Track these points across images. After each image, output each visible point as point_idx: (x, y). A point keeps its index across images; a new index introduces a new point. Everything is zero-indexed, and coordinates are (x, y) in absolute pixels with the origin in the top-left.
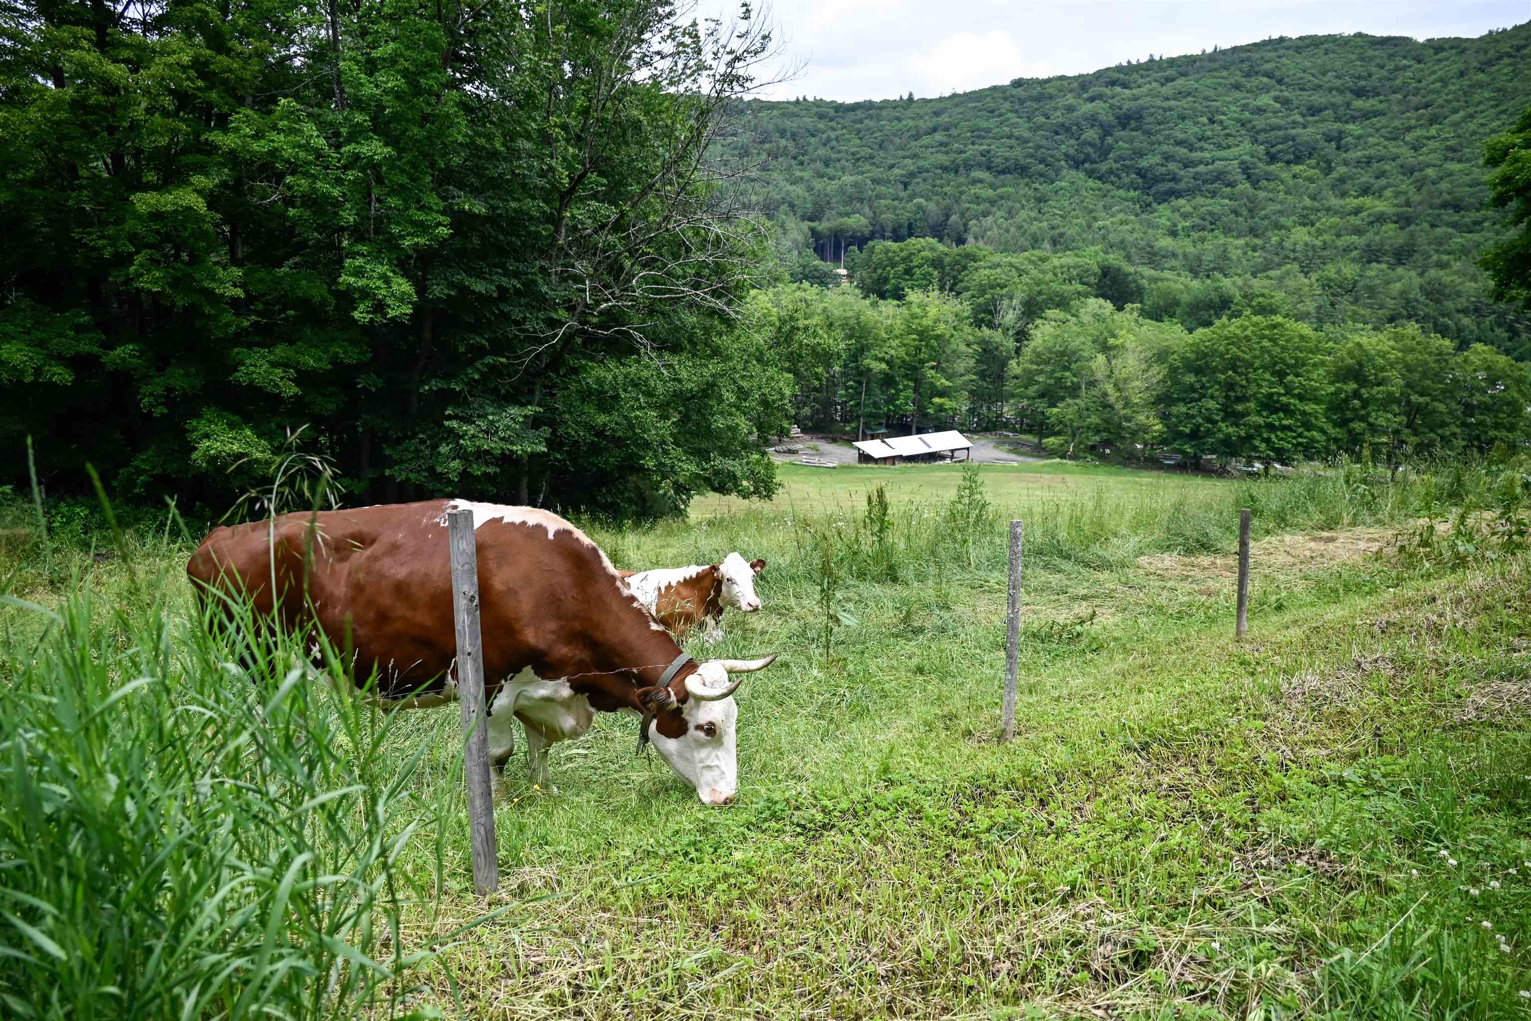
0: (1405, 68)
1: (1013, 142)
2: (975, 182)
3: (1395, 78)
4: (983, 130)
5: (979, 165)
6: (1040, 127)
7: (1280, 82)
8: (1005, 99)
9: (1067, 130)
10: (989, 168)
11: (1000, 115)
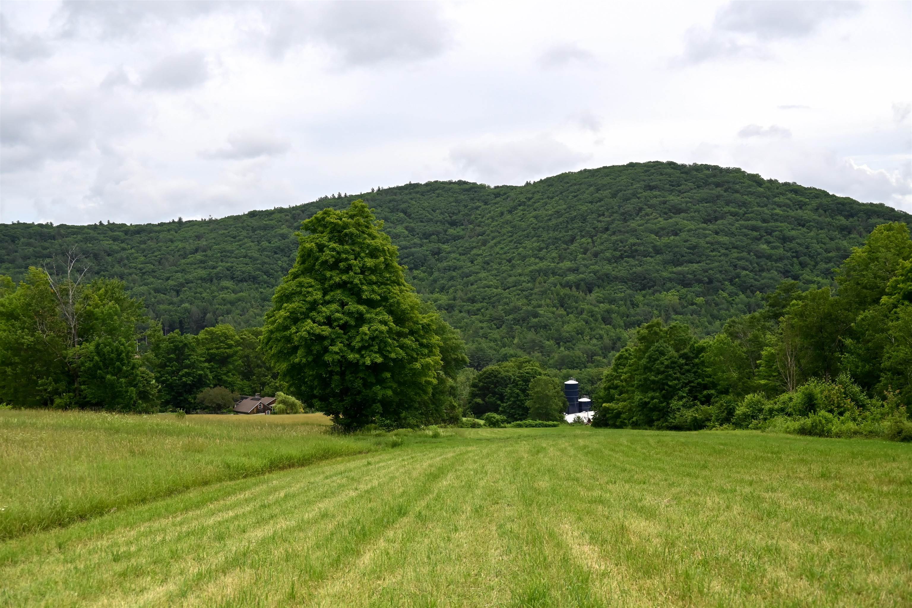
0: (477, 208)
1: (247, 260)
2: (223, 289)
3: (470, 215)
4: (228, 251)
5: (226, 277)
6: (264, 250)
7: (409, 216)
8: (243, 228)
9: (282, 250)
10: (232, 278)
11: (240, 240)
